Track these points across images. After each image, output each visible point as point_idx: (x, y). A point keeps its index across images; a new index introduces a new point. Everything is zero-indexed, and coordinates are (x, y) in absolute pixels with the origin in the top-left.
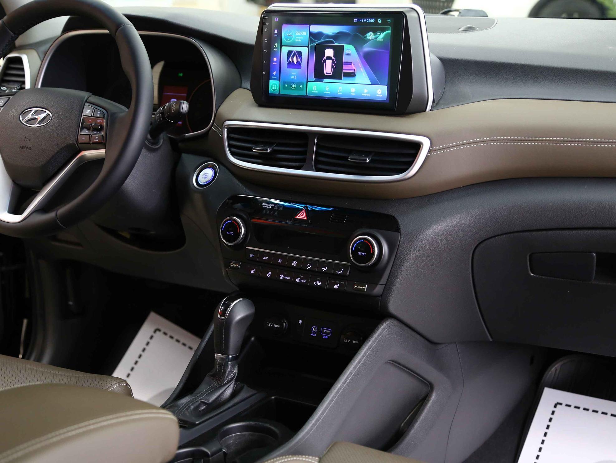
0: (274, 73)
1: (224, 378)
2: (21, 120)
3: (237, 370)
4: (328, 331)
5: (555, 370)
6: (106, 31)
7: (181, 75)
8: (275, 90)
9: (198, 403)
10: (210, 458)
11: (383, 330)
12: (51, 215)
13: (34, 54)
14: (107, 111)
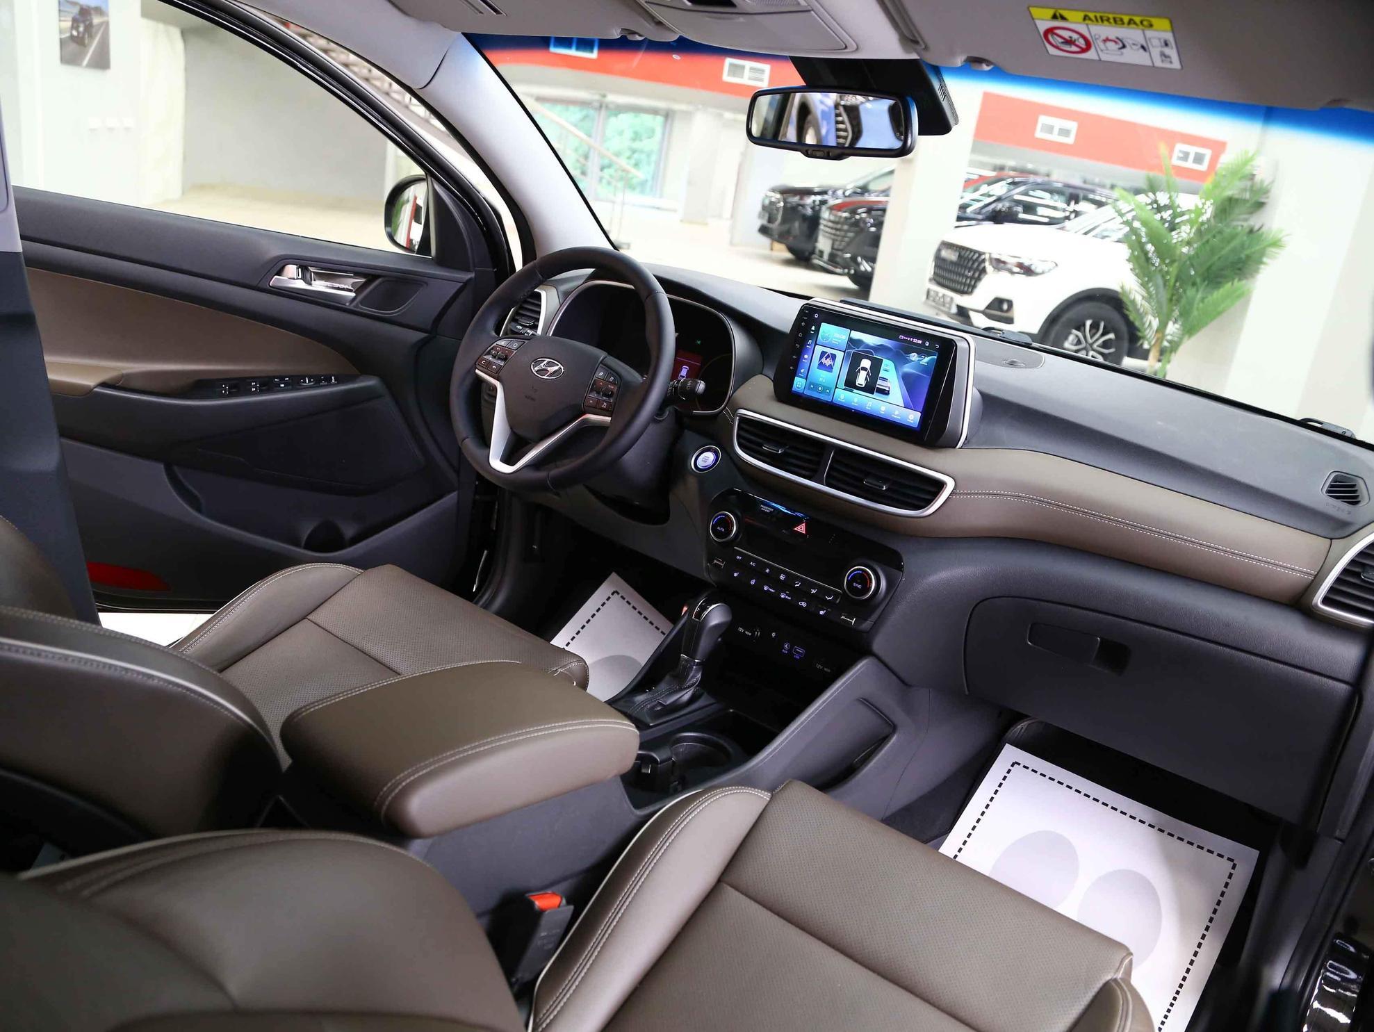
0: (802, 371)
1: (685, 682)
2: (532, 368)
3: (701, 676)
4: (801, 652)
5: (1020, 728)
6: (631, 287)
7: (699, 342)
8: (800, 388)
9: (654, 703)
10: (659, 766)
11: (861, 668)
12: (541, 474)
13: (553, 292)
14: (620, 378)
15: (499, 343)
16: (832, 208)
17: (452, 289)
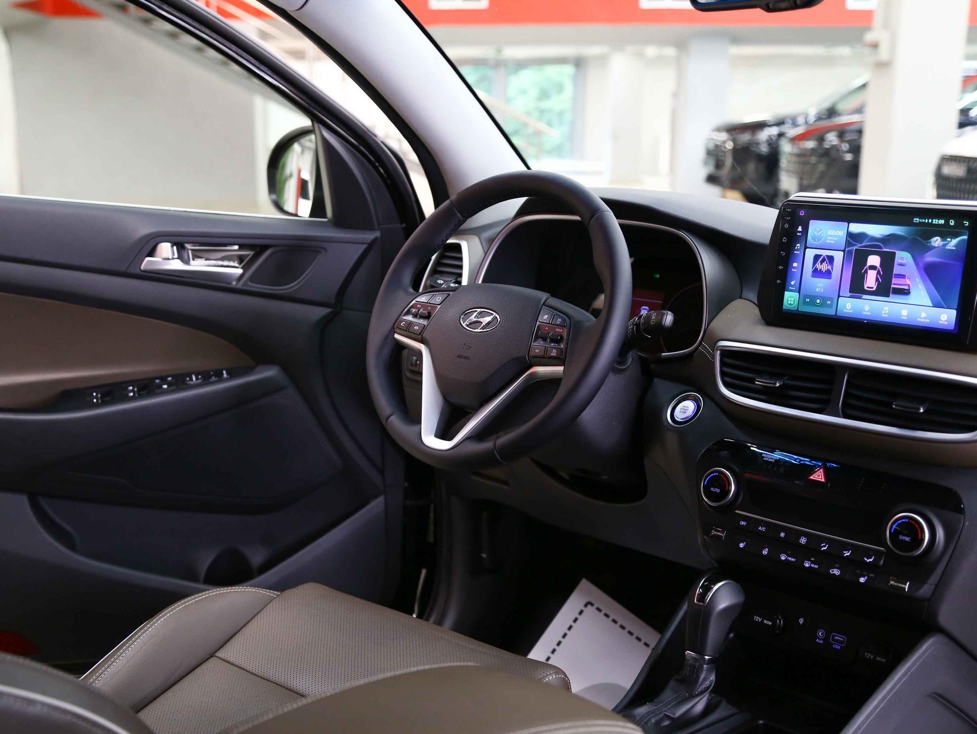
0: (793, 283)
1: (696, 686)
2: (462, 322)
3: (714, 679)
4: (840, 639)
7: (658, 276)
8: (792, 305)
9: (661, 716)
11: (927, 649)
12: (487, 445)
13: (475, 241)
14: (569, 318)
15: (418, 299)
16: (795, 140)
17: (356, 252)
